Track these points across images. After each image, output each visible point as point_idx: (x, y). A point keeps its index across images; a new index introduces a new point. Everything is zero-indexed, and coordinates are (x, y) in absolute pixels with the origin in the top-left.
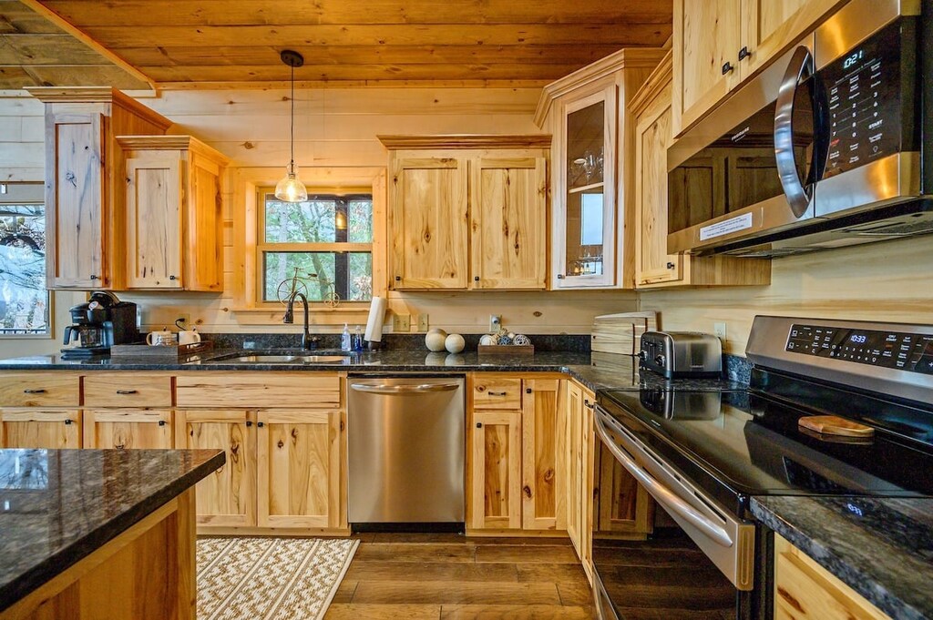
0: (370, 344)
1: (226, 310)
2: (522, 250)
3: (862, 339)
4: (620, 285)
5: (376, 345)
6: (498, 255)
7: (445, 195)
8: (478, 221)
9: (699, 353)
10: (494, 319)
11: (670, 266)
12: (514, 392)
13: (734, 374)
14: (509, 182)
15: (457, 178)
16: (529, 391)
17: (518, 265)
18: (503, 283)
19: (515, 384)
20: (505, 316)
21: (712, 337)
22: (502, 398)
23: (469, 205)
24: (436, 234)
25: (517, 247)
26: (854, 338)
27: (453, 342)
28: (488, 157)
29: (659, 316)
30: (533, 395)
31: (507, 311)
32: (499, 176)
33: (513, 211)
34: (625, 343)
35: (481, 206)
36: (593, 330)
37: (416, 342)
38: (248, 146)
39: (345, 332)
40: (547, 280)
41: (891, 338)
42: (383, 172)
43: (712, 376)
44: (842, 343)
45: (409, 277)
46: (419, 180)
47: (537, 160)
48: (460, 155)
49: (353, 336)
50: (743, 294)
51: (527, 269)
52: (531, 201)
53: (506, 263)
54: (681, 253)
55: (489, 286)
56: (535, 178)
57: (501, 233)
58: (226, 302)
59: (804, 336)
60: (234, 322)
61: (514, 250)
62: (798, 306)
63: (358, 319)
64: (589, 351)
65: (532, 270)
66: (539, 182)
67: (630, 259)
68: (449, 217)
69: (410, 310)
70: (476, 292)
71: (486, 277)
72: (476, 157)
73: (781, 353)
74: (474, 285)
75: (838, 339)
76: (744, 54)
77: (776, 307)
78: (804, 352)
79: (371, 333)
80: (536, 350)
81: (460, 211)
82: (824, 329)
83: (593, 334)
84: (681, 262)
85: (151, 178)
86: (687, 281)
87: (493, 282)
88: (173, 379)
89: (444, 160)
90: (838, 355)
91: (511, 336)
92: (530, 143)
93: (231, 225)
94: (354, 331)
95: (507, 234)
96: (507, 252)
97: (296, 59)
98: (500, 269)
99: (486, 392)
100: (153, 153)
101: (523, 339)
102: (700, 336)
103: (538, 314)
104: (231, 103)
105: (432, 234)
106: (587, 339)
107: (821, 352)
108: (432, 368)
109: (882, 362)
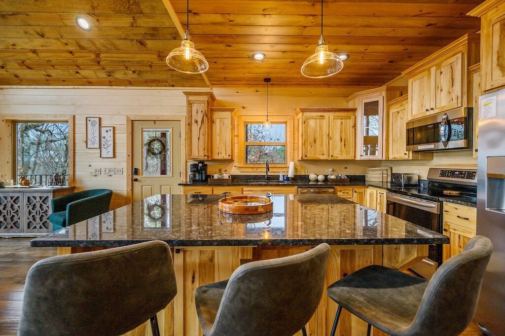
0: (290, 179)
1: (235, 166)
2: (346, 146)
3: (458, 173)
4: (384, 159)
5: (293, 179)
6: (339, 148)
7: (321, 128)
8: (332, 137)
9: (409, 179)
10: (331, 170)
11: (405, 154)
12: (350, 192)
13: (422, 185)
14: (342, 123)
15: (325, 122)
16: (356, 192)
17: (345, 151)
18: (340, 157)
19: (351, 190)
20: (335, 169)
21: (413, 174)
22: (347, 194)
23: (329, 131)
24: (318, 141)
25: (345, 145)
26: (456, 173)
27: (321, 178)
28: (335, 115)
29: (391, 168)
30: (356, 193)
31: (336, 167)
32: (339, 121)
33: (343, 133)
34: (379, 178)
35: (333, 132)
36: (367, 174)
37: (306, 178)
38: (244, 108)
39: (281, 175)
40: (355, 157)
41: (464, 172)
42: (292, 118)
43: (415, 185)
44: (453, 174)
45: (308, 155)
46: (312, 123)
47: (352, 117)
48: (326, 114)
49: (284, 176)
50: (425, 162)
51: (348, 153)
52: (350, 131)
53: (341, 151)
54: (409, 151)
55: (335, 159)
56: (350, 123)
57: (339, 141)
58: (236, 163)
59: (444, 173)
60: (238, 171)
61: (344, 147)
62: (442, 165)
63: (285, 170)
64: (365, 181)
65: (350, 153)
66: (352, 124)
67: (387, 151)
68: (322, 136)
69: (301, 167)
70: (330, 160)
71: (334, 155)
72: (331, 115)
73: (437, 177)
74: (330, 158)
75: (452, 173)
76: (432, 109)
77: (435, 166)
78: (444, 176)
79: (291, 174)
80: (350, 180)
81: (326, 133)
82: (449, 171)
83: (366, 175)
84: (409, 153)
85: (221, 121)
86: (411, 158)
87: (337, 157)
88: (242, 189)
89: (321, 116)
90: (452, 177)
91: (340, 175)
92: (349, 111)
93: (238, 136)
94: (284, 174)
95: (341, 141)
96: (341, 147)
97: (269, 80)
98: (339, 153)
99: (342, 193)
100: (221, 112)
101: (345, 176)
102: (409, 174)
103: (346, 168)
104: (237, 92)
105: (316, 141)
106: (364, 176)
107: (448, 176)
108: (312, 185)
109: (462, 178)
